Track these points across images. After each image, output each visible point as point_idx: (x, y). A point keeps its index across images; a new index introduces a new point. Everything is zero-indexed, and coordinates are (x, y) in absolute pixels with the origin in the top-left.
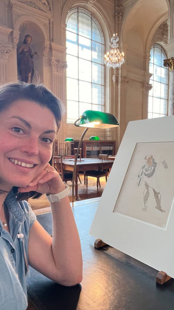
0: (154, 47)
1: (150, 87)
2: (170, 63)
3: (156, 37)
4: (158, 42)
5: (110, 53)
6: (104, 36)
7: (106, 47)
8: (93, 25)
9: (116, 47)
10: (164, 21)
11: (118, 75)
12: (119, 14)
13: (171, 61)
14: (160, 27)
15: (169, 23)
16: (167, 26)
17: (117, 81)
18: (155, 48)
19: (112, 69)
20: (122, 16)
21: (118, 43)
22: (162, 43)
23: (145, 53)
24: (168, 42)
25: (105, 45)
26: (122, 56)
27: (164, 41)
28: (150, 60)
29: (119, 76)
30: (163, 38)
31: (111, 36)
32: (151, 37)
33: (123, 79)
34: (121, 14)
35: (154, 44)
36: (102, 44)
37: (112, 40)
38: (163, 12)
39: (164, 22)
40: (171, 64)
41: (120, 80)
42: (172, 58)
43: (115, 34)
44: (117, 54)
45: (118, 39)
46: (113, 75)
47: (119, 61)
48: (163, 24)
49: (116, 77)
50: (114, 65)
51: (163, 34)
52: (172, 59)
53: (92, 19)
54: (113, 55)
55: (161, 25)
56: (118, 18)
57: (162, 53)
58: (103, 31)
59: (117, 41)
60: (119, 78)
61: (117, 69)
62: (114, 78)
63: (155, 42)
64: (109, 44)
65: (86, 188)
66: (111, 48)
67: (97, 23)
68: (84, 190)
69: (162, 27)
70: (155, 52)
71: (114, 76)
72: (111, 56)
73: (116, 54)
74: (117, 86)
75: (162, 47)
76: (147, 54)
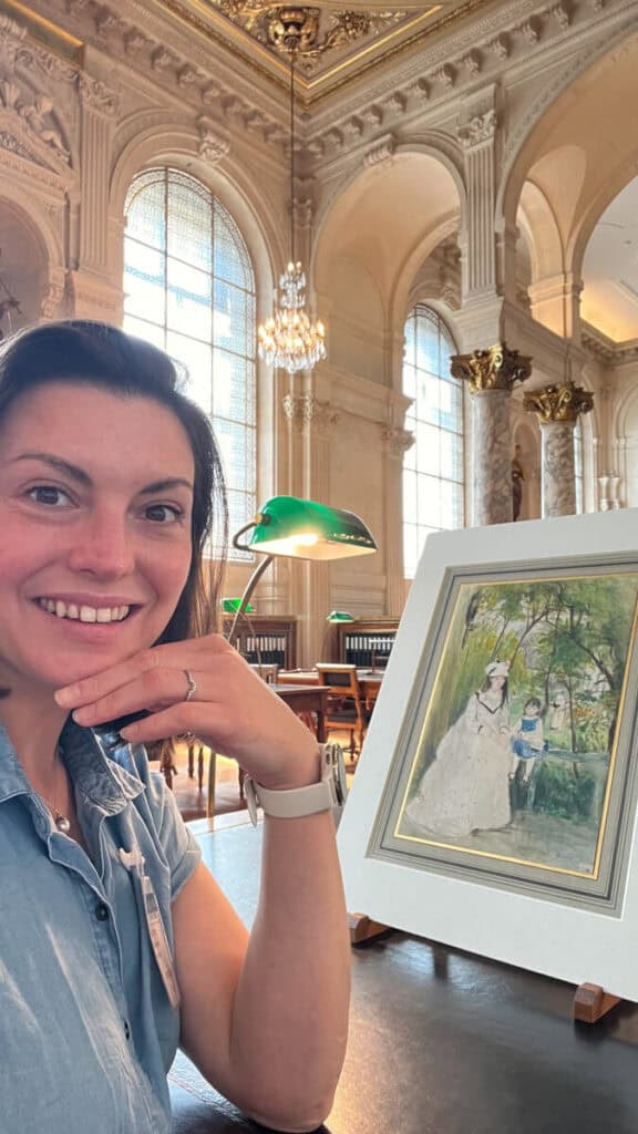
0: (415, 316)
1: (408, 441)
2: (471, 367)
3: (422, 284)
4: (429, 301)
5: (277, 323)
6: (255, 266)
7: (262, 302)
8: (219, 227)
9: (296, 305)
10: (445, 236)
11: (303, 394)
12: (302, 201)
13: (472, 362)
14: (433, 255)
15: (463, 245)
16: (454, 251)
17: (299, 415)
18: (419, 318)
19: (281, 374)
20: (314, 211)
21: (302, 292)
22: (441, 305)
23: (389, 330)
24: (464, 301)
25: (258, 295)
26: (318, 334)
27: (446, 299)
28: (403, 353)
29: (307, 398)
30: (444, 289)
31: (279, 269)
32: (405, 282)
33: (319, 409)
34: (309, 202)
35: (417, 306)
36: (246, 291)
37: (282, 280)
38: (443, 210)
39: (446, 240)
40: (474, 371)
41: (308, 412)
42: (477, 352)
43: (295, 263)
44: (302, 328)
45: (304, 279)
46: (285, 395)
47: (307, 352)
48: (444, 244)
49: (294, 400)
50: (291, 362)
51: (443, 277)
52: (478, 357)
53: (213, 209)
54: (286, 328)
55: (438, 247)
56: (302, 214)
57: (442, 337)
58: (250, 251)
59: (299, 287)
60: (307, 404)
61: (300, 375)
62: (289, 404)
63: (420, 298)
64: (270, 294)
65: (197, 789)
66: (279, 307)
67: (231, 221)
68: (190, 797)
69: (441, 253)
70: (419, 330)
71: (288, 398)
72: (282, 331)
73: (297, 328)
74: (301, 430)
75: (440, 317)
76: (396, 335)
